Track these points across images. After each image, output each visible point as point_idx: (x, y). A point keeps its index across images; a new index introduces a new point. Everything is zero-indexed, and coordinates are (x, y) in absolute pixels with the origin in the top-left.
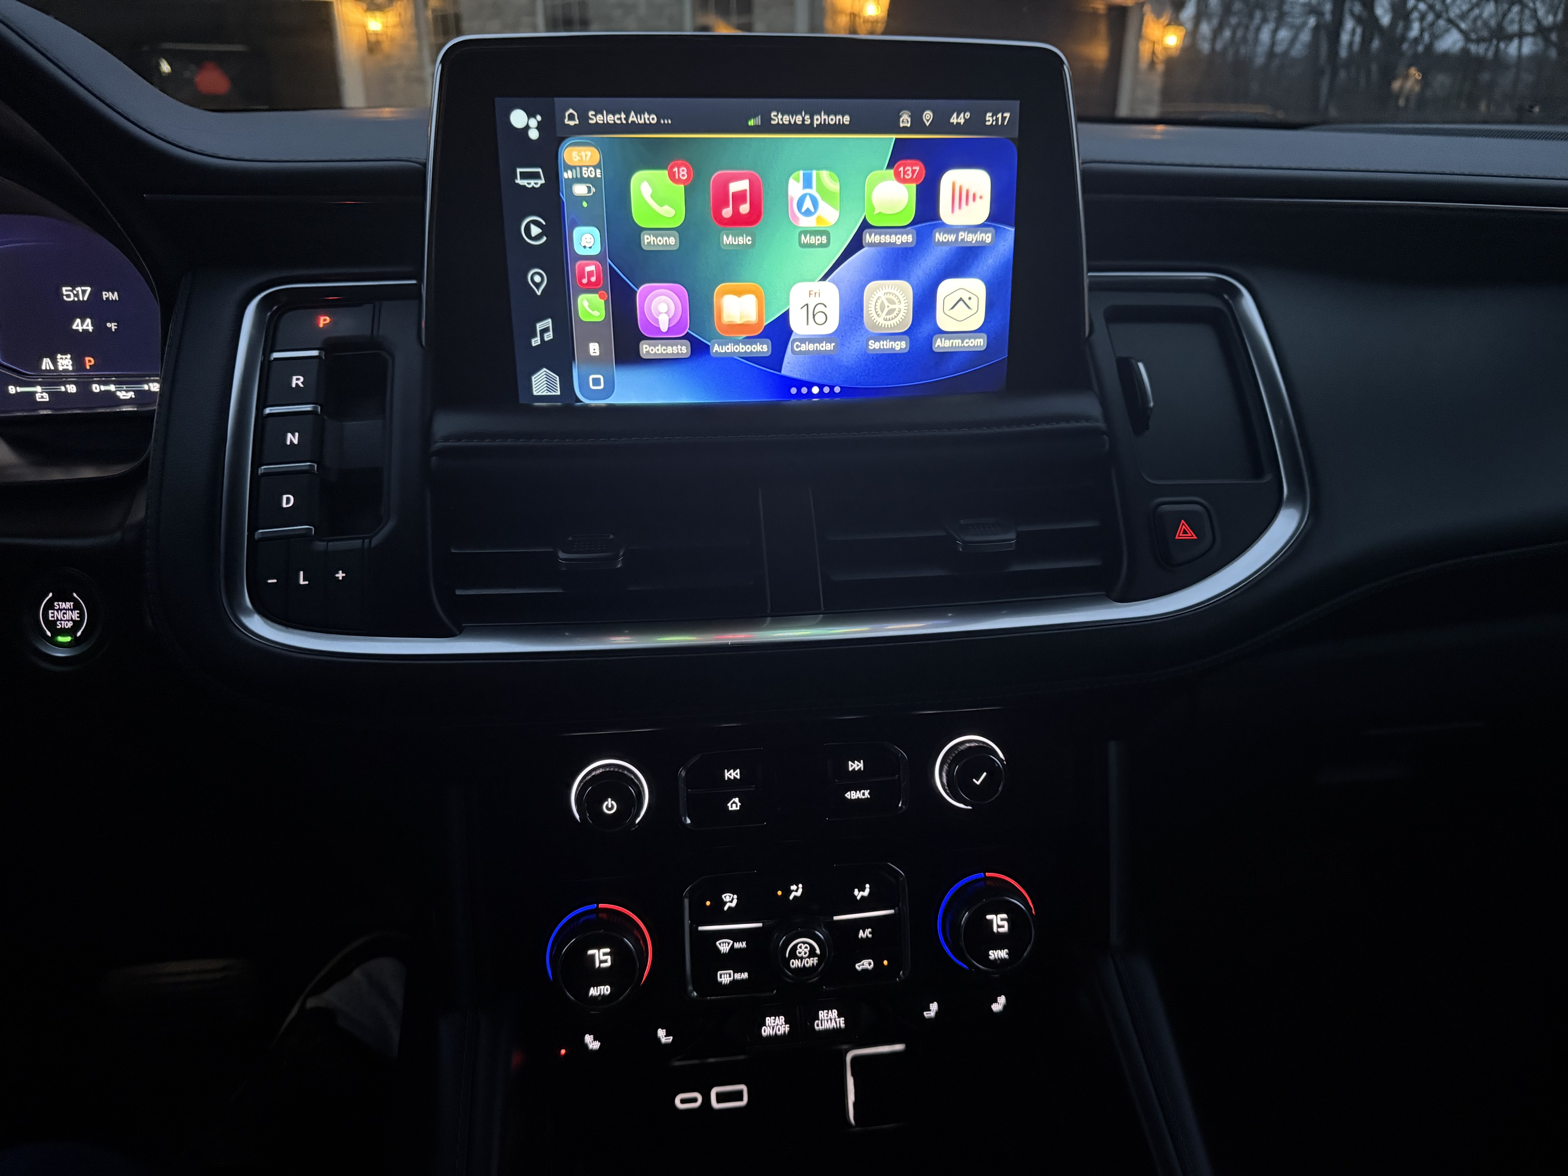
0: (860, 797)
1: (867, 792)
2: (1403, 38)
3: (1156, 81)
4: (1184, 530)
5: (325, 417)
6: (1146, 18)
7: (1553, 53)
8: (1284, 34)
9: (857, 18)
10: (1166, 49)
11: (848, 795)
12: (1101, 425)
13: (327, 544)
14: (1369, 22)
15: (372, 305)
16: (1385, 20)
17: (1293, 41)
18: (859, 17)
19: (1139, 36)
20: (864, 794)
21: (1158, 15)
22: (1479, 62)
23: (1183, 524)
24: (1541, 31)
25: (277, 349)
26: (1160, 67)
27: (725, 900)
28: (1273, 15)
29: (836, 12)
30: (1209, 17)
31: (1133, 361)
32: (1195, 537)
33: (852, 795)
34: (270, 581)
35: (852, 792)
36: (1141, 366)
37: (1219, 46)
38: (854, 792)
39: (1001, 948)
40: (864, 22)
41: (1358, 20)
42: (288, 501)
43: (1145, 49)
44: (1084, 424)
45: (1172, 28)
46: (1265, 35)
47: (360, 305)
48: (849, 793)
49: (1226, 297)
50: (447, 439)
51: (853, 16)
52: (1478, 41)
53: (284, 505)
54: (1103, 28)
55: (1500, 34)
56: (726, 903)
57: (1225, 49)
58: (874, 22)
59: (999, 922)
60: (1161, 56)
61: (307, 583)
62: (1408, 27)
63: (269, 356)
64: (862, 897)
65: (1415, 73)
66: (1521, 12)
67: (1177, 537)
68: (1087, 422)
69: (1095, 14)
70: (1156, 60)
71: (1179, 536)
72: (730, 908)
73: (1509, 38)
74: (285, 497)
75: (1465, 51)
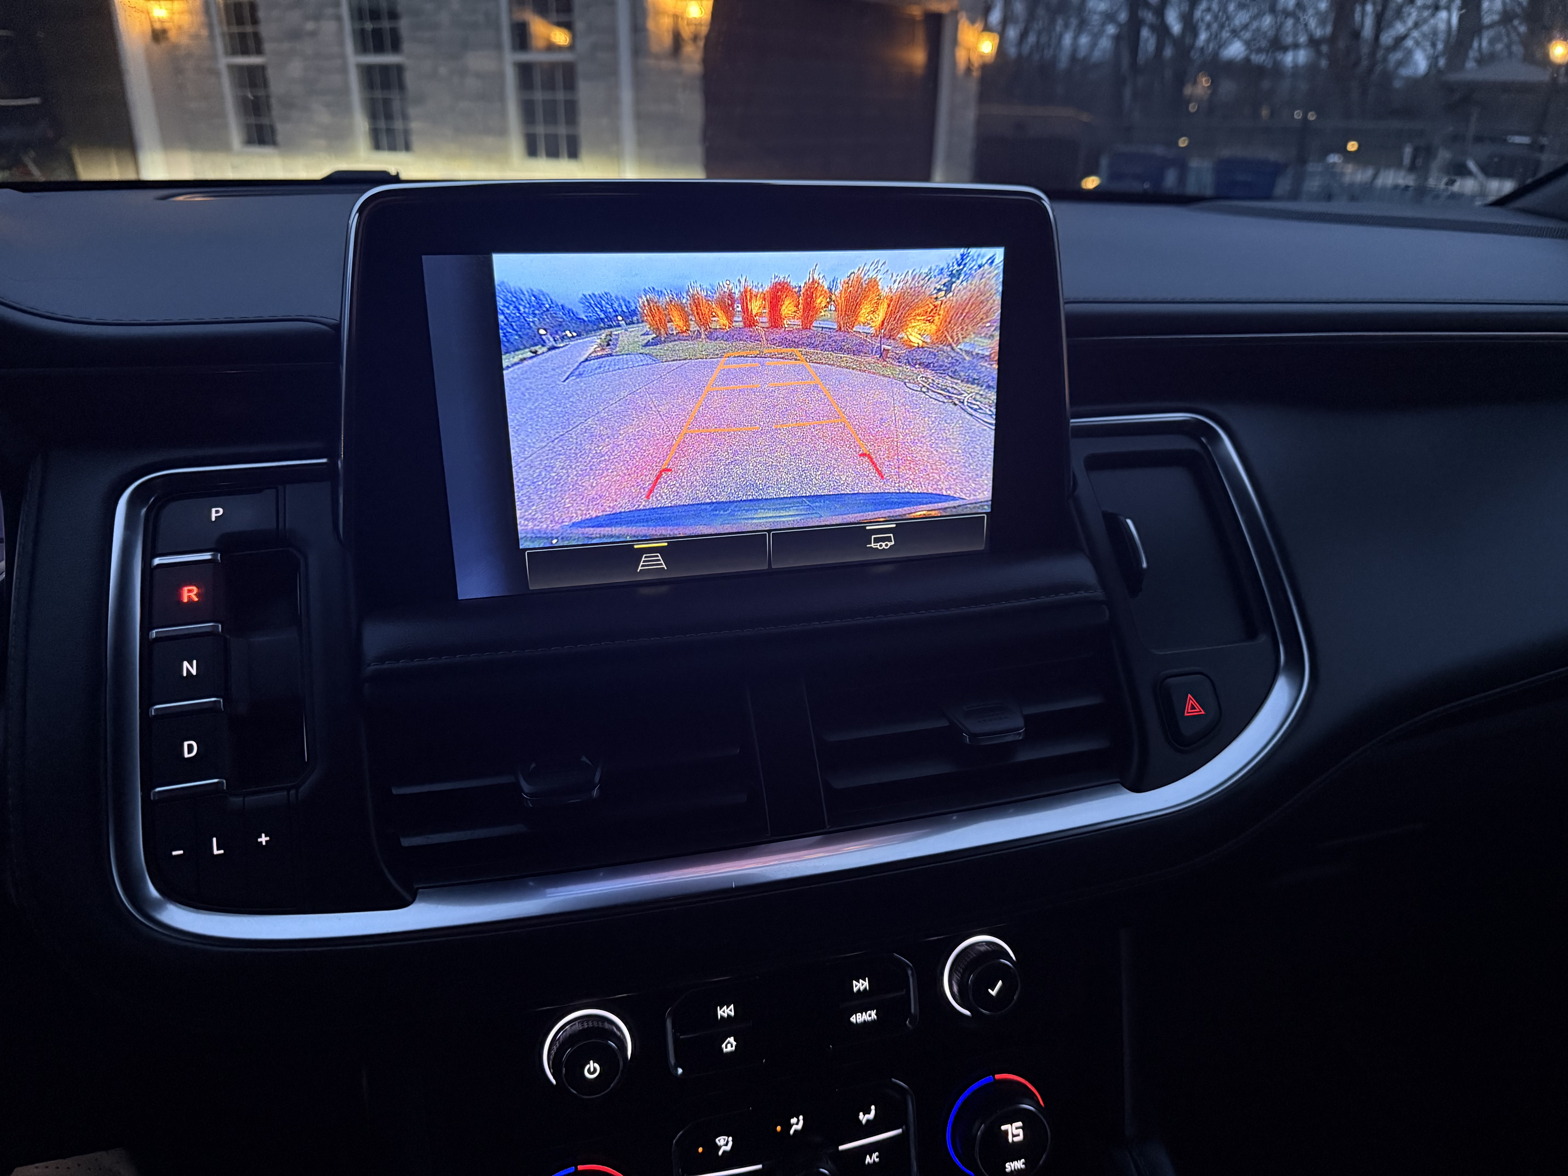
0: (866, 1020)
1: (873, 1013)
2: (1192, 46)
3: (973, 87)
4: (1192, 704)
5: (228, 637)
6: (960, 26)
7: (1324, 63)
8: (1084, 40)
9: (680, 19)
10: (982, 56)
11: (853, 1019)
12: (1099, 594)
13: (244, 800)
14: (1162, 30)
15: (274, 490)
16: (1176, 28)
17: (1093, 45)
18: (682, 18)
19: (955, 42)
20: (870, 1016)
21: (973, 21)
22: (1260, 70)
23: (1190, 699)
24: (1314, 43)
25: (160, 552)
26: (976, 74)
27: (719, 1144)
28: (1074, 22)
29: (658, 13)
30: (1015, 21)
31: (1122, 518)
32: (1203, 712)
33: (859, 1018)
34: (174, 853)
35: (858, 1014)
36: (1129, 522)
37: (1026, 49)
38: (860, 1014)
39: (1018, 1159)
40: (688, 24)
41: (1153, 28)
42: (190, 749)
43: (961, 56)
44: (1083, 594)
45: (986, 35)
46: (1067, 40)
47: (260, 491)
48: (854, 1016)
49: (1204, 440)
50: (381, 659)
51: (676, 17)
52: (1259, 51)
53: (186, 755)
54: (920, 35)
55: (1277, 45)
56: (720, 1147)
57: (1031, 54)
58: (698, 24)
59: (1014, 1131)
60: (976, 62)
61: (222, 852)
62: (1195, 35)
63: (151, 562)
64: (868, 1121)
65: (1204, 81)
66: (1295, 25)
67: (1186, 714)
68: (1086, 592)
69: (912, 21)
70: (972, 68)
71: (1188, 712)
72: (724, 1152)
73: (1285, 49)
74: (186, 744)
75: (1247, 60)
